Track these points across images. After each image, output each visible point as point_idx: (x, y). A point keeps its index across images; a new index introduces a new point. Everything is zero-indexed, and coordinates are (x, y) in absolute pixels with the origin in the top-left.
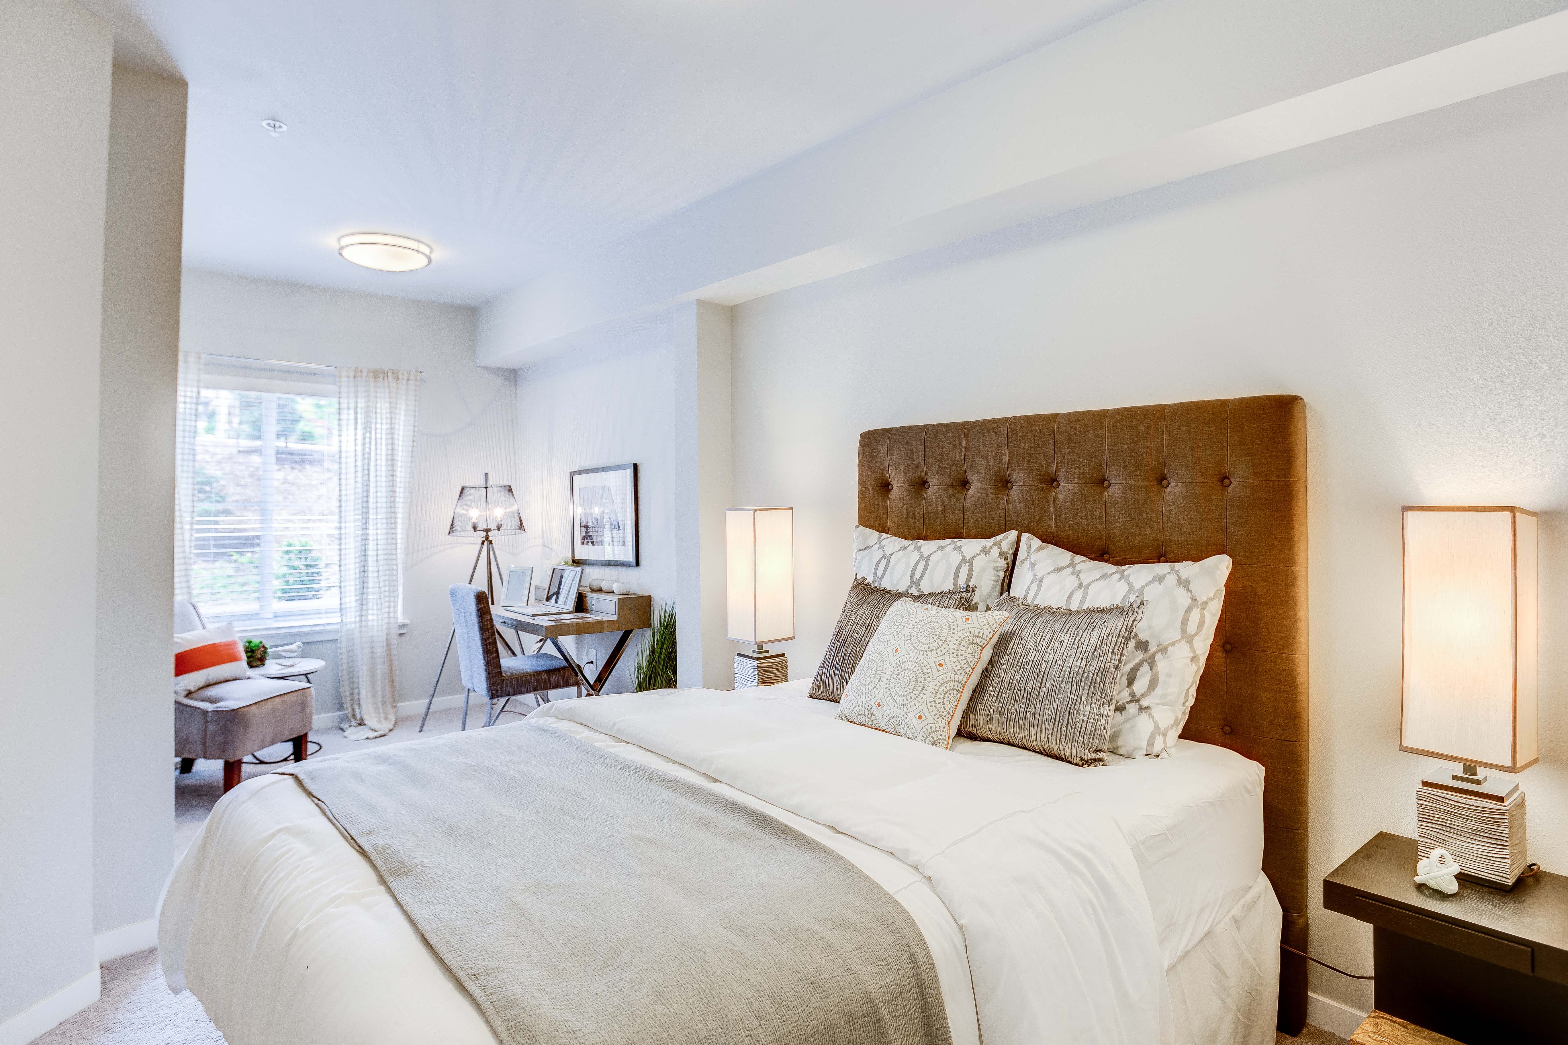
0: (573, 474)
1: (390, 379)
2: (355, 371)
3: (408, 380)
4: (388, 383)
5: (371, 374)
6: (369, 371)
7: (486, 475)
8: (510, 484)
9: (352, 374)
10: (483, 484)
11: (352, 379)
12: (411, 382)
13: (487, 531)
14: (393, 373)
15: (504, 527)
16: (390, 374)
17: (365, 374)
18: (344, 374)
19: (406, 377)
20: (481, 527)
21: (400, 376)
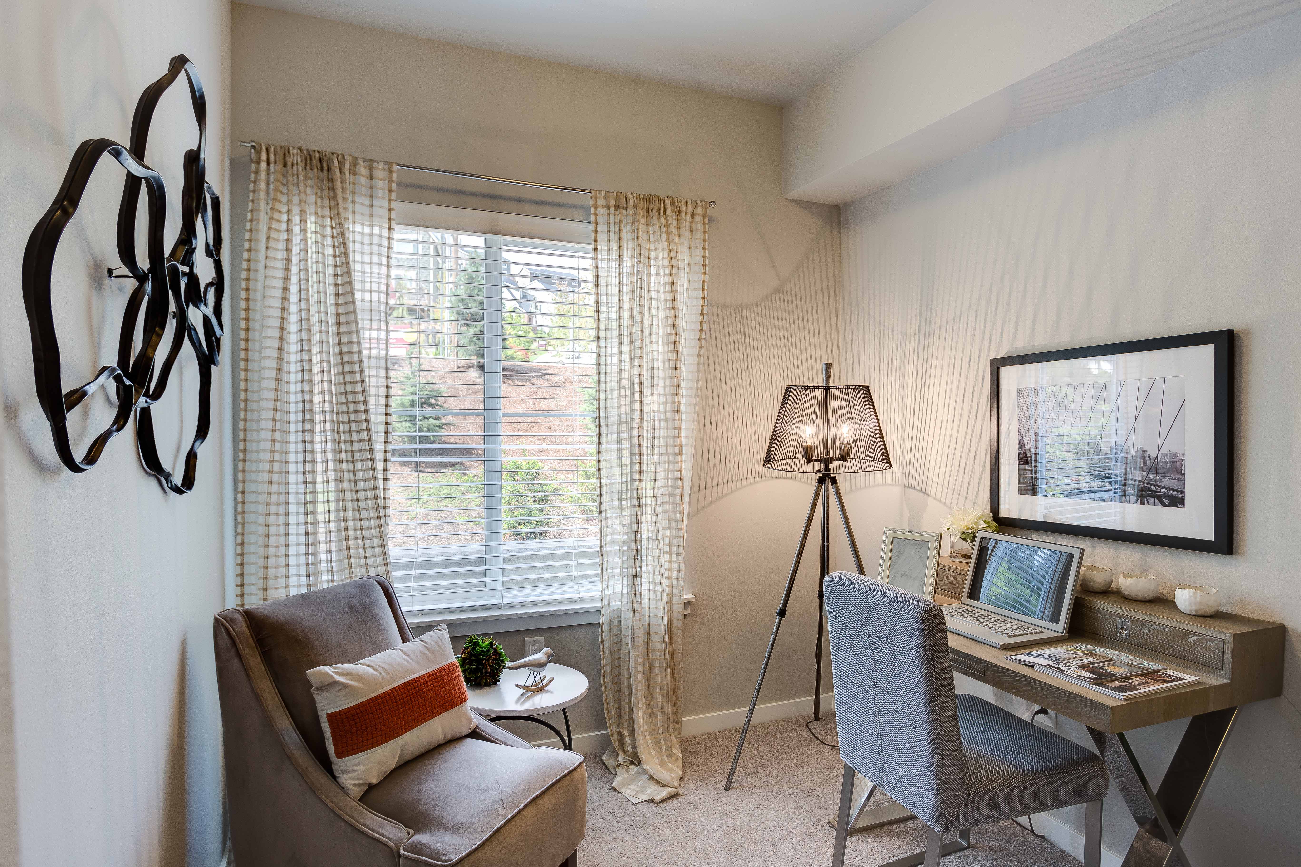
0: (996, 365)
1: (669, 212)
2: (617, 197)
3: (693, 215)
4: (666, 218)
5: (641, 204)
6: (637, 198)
7: (828, 366)
8: (867, 383)
9: (612, 203)
10: (822, 382)
11: (612, 210)
12: (698, 218)
13: (827, 461)
14: (673, 203)
15: (852, 455)
16: (668, 203)
17: (632, 202)
18: (601, 202)
19: (690, 210)
20: (818, 453)
21: (683, 208)
